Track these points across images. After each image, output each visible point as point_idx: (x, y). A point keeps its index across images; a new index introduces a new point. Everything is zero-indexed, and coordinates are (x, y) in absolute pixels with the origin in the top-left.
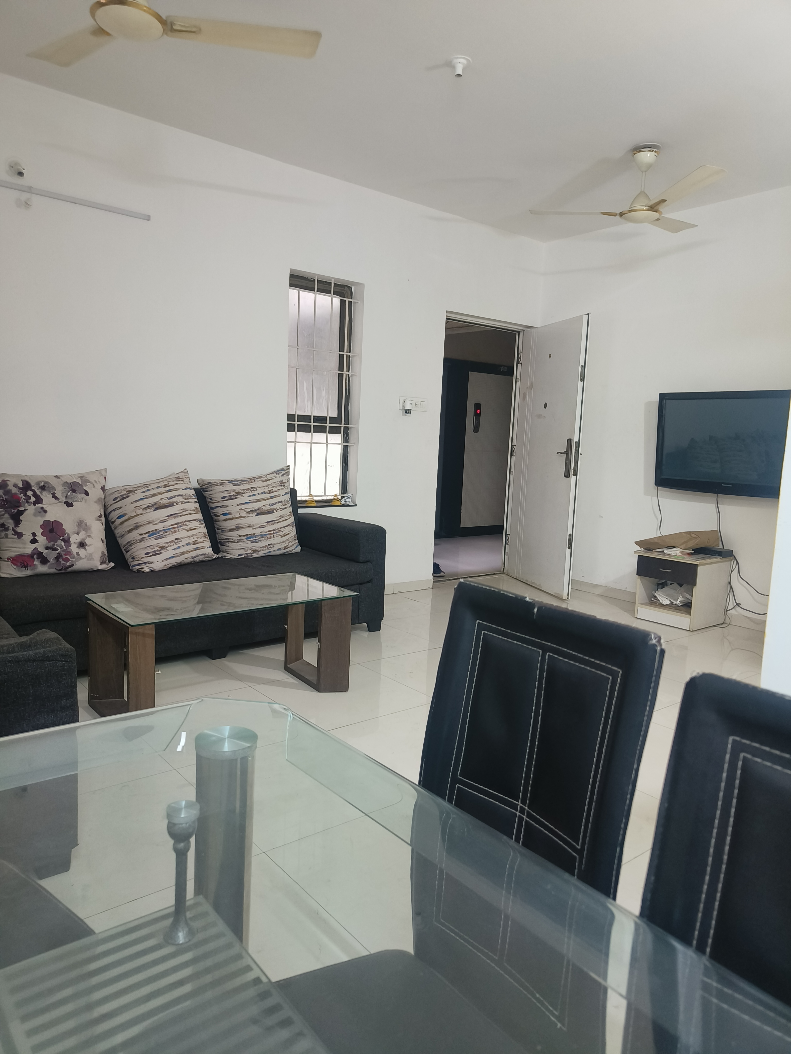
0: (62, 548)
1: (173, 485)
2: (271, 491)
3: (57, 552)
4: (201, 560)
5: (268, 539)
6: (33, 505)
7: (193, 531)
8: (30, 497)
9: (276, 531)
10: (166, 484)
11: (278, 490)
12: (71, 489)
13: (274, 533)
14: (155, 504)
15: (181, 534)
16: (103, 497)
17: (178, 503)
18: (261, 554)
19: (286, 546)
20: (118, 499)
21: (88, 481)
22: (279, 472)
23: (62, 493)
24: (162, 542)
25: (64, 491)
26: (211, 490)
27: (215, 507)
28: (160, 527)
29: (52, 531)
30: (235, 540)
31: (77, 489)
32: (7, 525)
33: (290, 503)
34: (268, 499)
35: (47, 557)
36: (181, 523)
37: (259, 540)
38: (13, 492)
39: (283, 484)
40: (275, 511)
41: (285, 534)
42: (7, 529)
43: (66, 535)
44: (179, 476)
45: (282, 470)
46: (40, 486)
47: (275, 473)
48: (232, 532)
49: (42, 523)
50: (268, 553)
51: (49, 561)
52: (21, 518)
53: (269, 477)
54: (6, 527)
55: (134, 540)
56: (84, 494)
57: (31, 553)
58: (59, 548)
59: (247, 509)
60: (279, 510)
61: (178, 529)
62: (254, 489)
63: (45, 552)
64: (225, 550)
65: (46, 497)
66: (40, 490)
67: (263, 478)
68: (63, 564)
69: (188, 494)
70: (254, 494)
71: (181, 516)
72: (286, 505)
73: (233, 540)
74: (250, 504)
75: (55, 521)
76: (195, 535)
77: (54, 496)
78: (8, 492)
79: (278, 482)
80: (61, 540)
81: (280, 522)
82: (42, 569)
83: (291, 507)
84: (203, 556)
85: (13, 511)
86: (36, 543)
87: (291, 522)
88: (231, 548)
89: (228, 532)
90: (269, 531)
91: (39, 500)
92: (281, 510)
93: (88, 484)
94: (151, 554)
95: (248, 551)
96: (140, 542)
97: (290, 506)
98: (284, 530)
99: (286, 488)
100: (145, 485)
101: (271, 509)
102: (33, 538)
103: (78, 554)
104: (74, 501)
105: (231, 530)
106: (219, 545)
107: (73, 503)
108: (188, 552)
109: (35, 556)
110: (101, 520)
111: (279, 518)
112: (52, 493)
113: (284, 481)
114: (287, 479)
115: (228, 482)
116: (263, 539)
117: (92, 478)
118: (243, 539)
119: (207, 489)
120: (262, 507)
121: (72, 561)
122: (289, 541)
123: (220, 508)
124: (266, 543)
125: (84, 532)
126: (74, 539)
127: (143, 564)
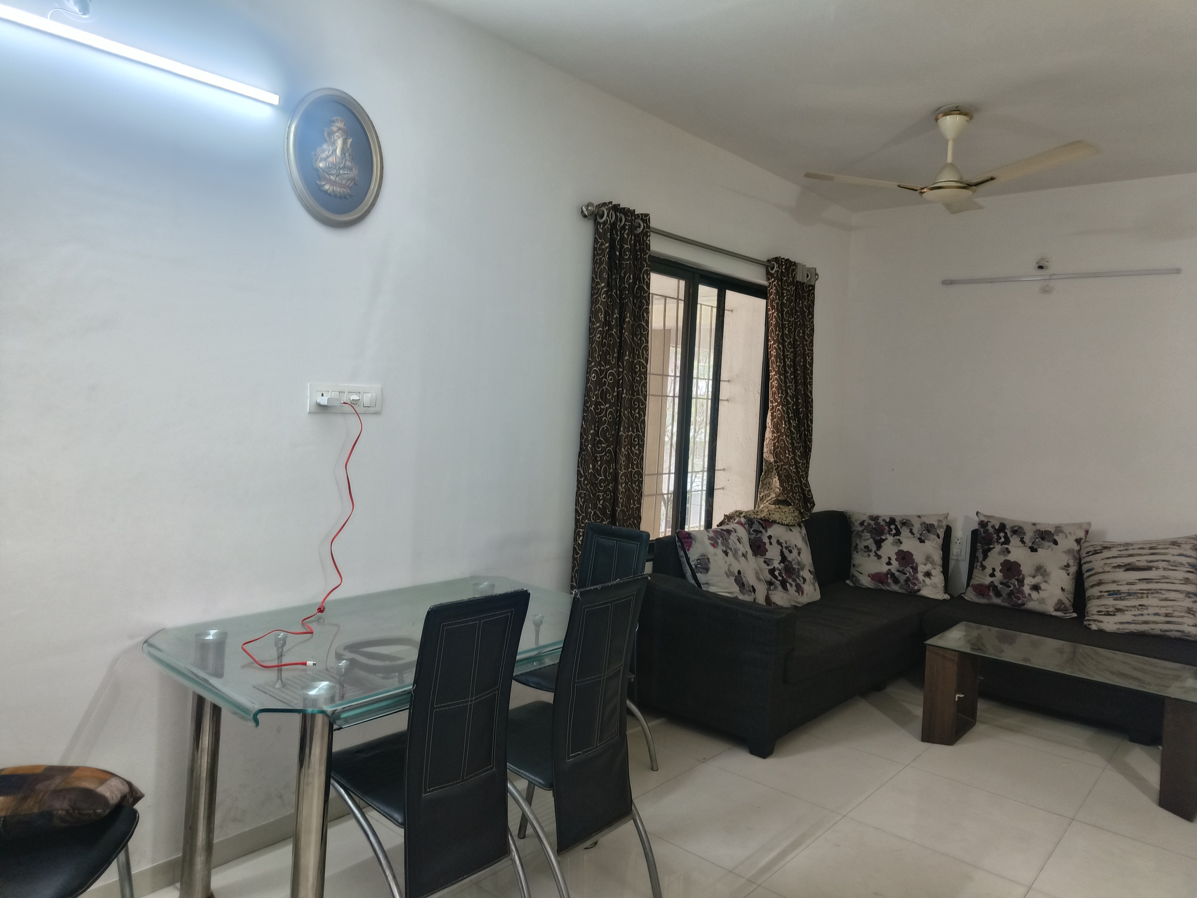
7: (1169, 602)
14: (1129, 564)
15: (1151, 601)
20: (1091, 553)
21: (1062, 531)
24: (1120, 604)
28: (1124, 588)
36: (1154, 590)
43: (1021, 576)
49: (1002, 561)
55: (1092, 596)
56: (1052, 543)
57: (989, 585)
58: (1012, 586)
61: (1147, 596)
63: (999, 586)
66: (1012, 533)
71: (1157, 582)
75: (1015, 562)
76: (1172, 607)
82: (997, 601)
84: (1180, 634)
94: (1103, 613)
96: (1098, 598)
100: (1127, 544)
103: (1030, 595)
107: (1039, 549)
108: (1156, 623)
109: (991, 588)
117: (1067, 530)
125: (1041, 577)
126: (1029, 581)
127: (1092, 621)
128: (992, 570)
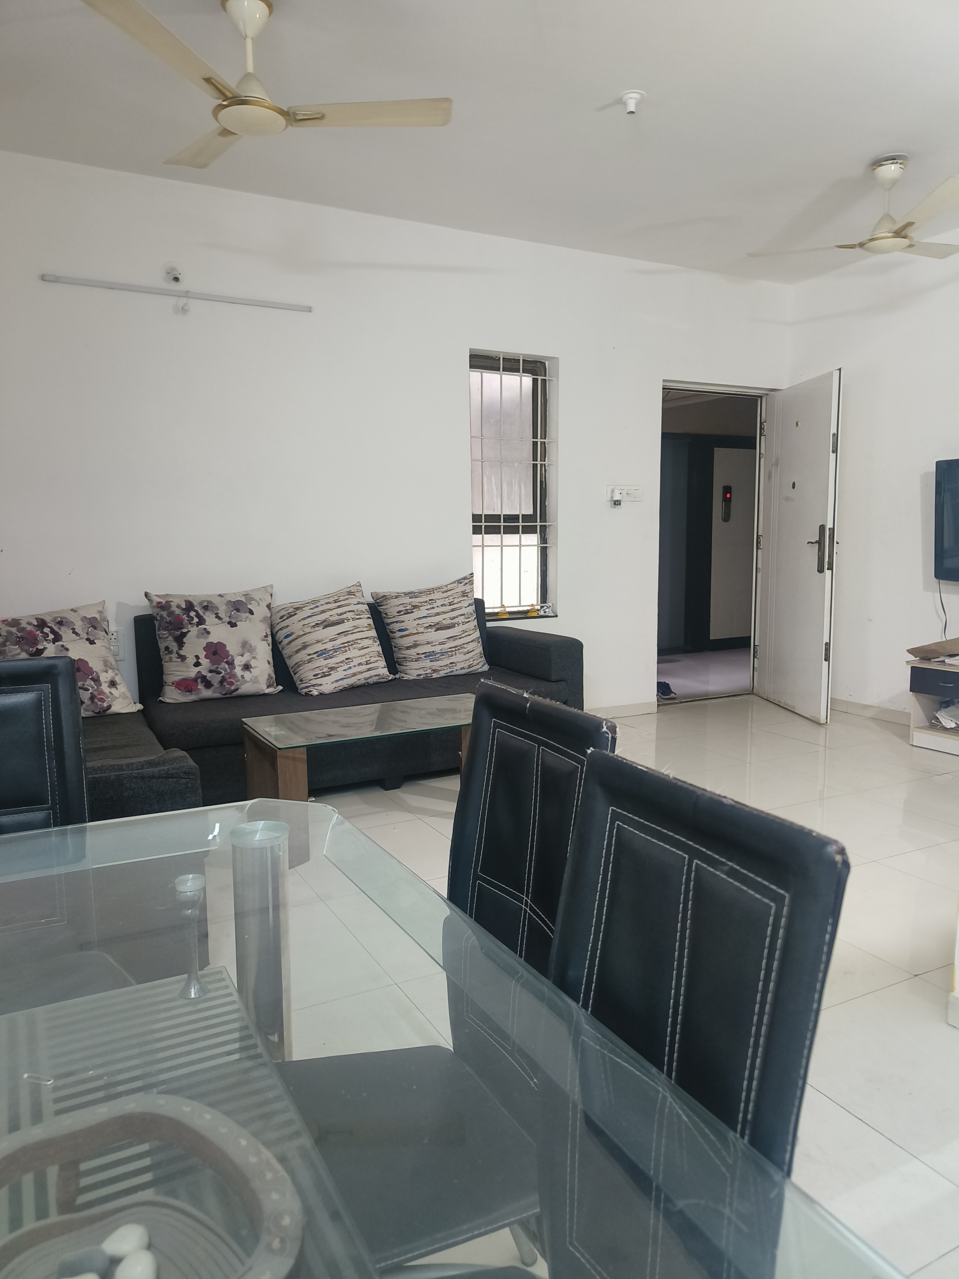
0: (226, 670)
1: (344, 600)
2: (452, 603)
3: (221, 675)
4: (375, 681)
5: (449, 657)
6: (196, 626)
7: (365, 649)
8: (193, 618)
9: (458, 647)
10: (337, 600)
11: (460, 602)
12: (234, 608)
13: (456, 650)
14: (325, 621)
15: (353, 653)
16: (269, 615)
17: (349, 619)
18: (442, 674)
19: (471, 665)
20: (285, 618)
21: (253, 599)
22: (461, 581)
23: (226, 613)
24: (331, 662)
25: (228, 611)
26: (385, 604)
27: (390, 623)
28: (329, 646)
29: (215, 653)
30: (413, 659)
31: (241, 608)
32: (171, 648)
33: (475, 616)
34: (448, 612)
35: (211, 681)
36: (352, 641)
37: (439, 658)
38: (177, 613)
39: (465, 595)
40: (456, 625)
41: (468, 651)
42: (171, 652)
43: (230, 657)
44: (350, 590)
45: (465, 578)
46: (203, 606)
47: (457, 582)
48: (409, 650)
49: (205, 645)
50: (450, 672)
51: (213, 685)
52: (185, 640)
53: (449, 587)
54: (170, 650)
55: (302, 661)
56: (248, 613)
57: (195, 676)
58: (223, 671)
59: (425, 624)
60: (461, 624)
61: (349, 648)
62: (433, 601)
63: (209, 675)
64: (403, 670)
65: (209, 618)
66: (203, 610)
67: (444, 588)
68: (228, 687)
69: (361, 609)
70: (433, 607)
71: (352, 634)
72: (469, 618)
73: (410, 659)
74: (428, 618)
75: (218, 642)
76: (368, 654)
77: (218, 617)
78: (171, 614)
79: (460, 593)
80: (225, 662)
81: (463, 637)
82: (207, 693)
83: (476, 620)
84: (377, 677)
85: (177, 633)
86: (200, 667)
87: (475, 638)
88: (409, 667)
89: (405, 650)
90: (450, 648)
91: (201, 621)
92: (464, 624)
93: (252, 602)
94: (320, 676)
95: (427, 671)
96: (309, 662)
97: (475, 618)
98: (468, 646)
99: (469, 599)
100: (314, 602)
101: (452, 623)
102: (196, 661)
103: (243, 677)
104: (238, 621)
105: (408, 648)
106: (397, 665)
107: (237, 623)
108: (361, 673)
109: (199, 680)
110: (267, 640)
111: (462, 633)
112: (215, 613)
113: (466, 591)
114: (471, 589)
115: (404, 595)
116: (444, 657)
117: (256, 596)
118: (421, 658)
119: (382, 604)
120: (441, 621)
121: (237, 684)
122: (474, 659)
123: (395, 623)
124: (447, 661)
125: (249, 654)
126: (239, 661)
127: (312, 687)
128: (195, 658)
